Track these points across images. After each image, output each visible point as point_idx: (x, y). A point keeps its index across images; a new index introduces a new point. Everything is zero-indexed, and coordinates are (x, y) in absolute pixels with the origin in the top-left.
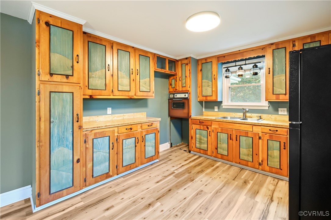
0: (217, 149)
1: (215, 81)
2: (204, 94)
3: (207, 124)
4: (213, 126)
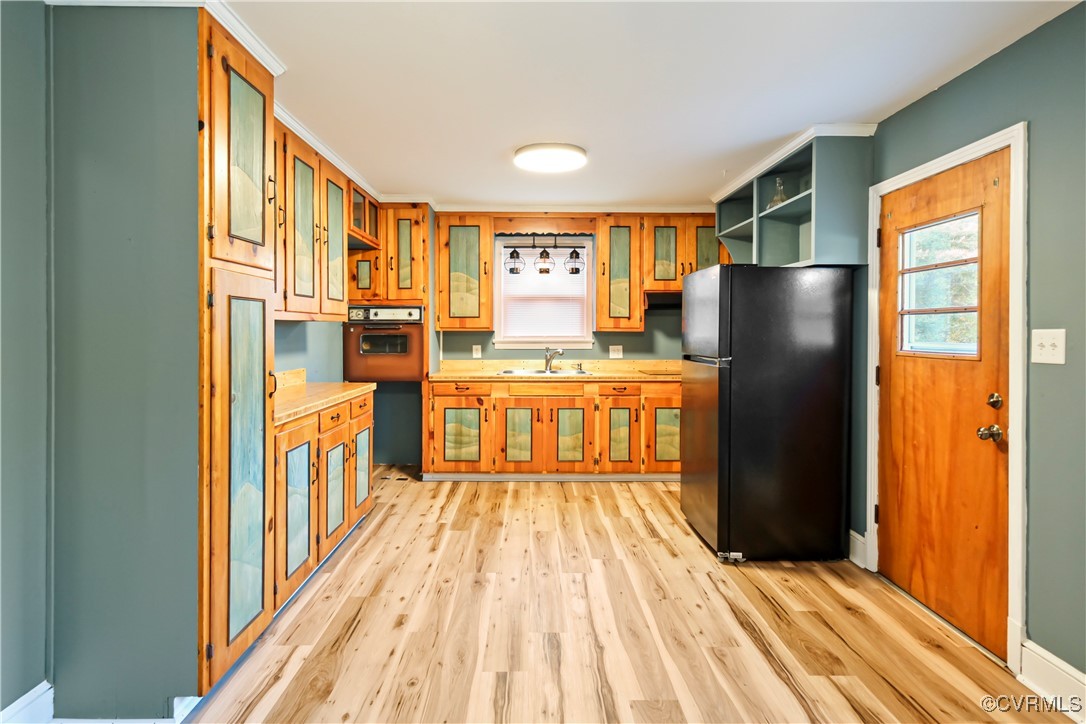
0: (504, 450)
1: (487, 278)
2: (455, 311)
3: (478, 392)
4: (494, 395)
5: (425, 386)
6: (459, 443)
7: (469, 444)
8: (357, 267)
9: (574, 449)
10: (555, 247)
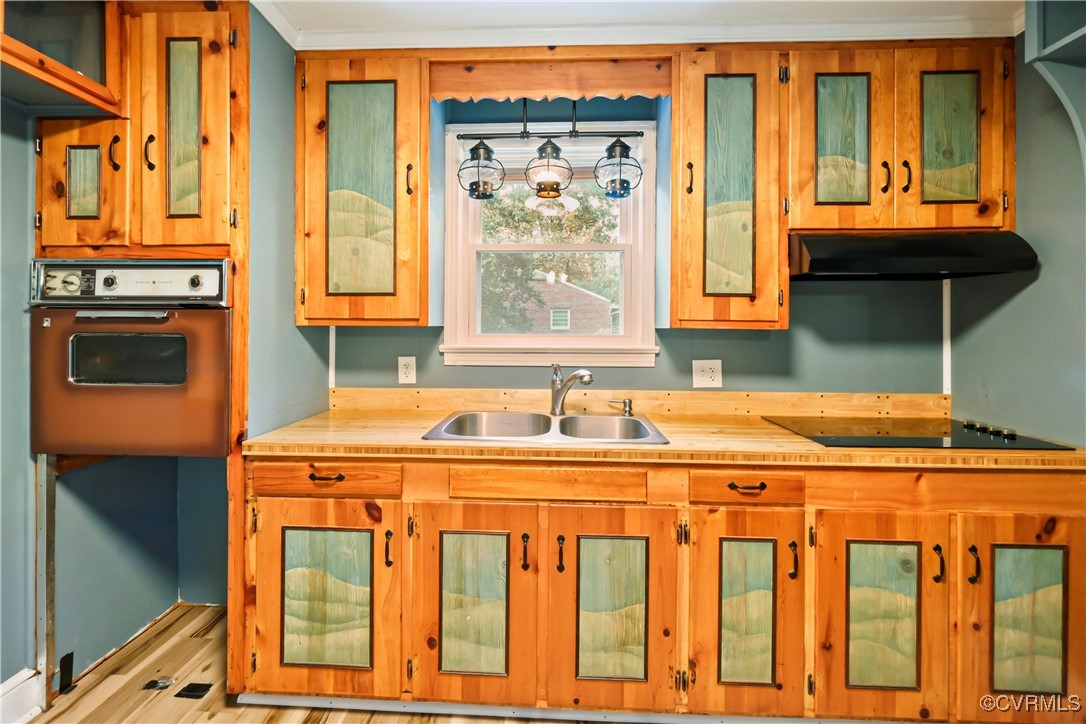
0: (434, 643)
1: (413, 203)
2: (340, 280)
3: (367, 485)
4: (409, 497)
5: (234, 466)
6: (318, 621)
7: (344, 622)
8: (67, 164)
9: (623, 645)
10: (574, 134)
